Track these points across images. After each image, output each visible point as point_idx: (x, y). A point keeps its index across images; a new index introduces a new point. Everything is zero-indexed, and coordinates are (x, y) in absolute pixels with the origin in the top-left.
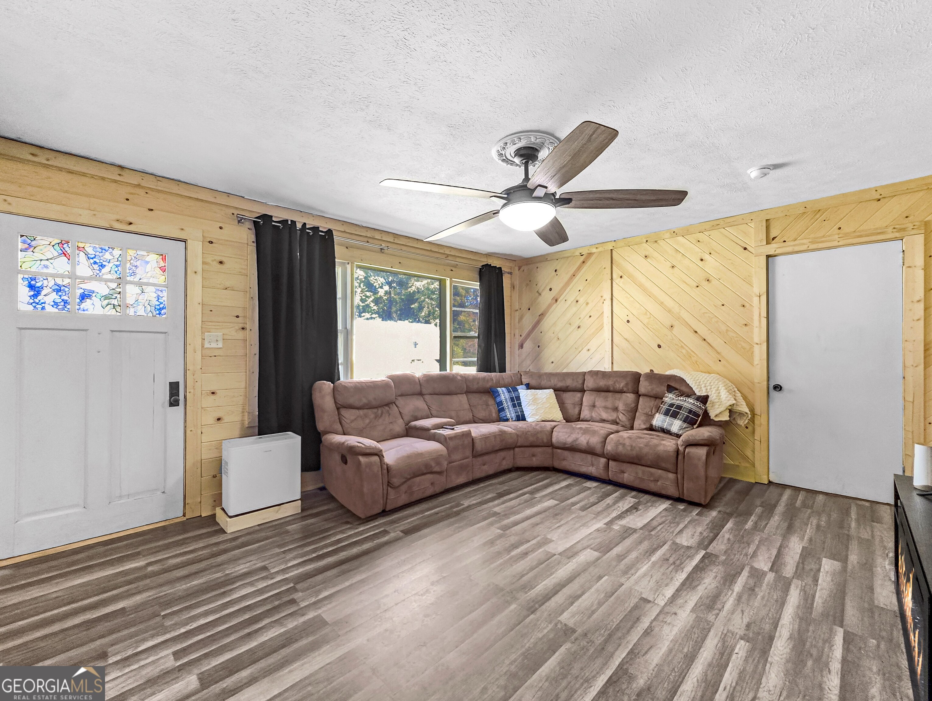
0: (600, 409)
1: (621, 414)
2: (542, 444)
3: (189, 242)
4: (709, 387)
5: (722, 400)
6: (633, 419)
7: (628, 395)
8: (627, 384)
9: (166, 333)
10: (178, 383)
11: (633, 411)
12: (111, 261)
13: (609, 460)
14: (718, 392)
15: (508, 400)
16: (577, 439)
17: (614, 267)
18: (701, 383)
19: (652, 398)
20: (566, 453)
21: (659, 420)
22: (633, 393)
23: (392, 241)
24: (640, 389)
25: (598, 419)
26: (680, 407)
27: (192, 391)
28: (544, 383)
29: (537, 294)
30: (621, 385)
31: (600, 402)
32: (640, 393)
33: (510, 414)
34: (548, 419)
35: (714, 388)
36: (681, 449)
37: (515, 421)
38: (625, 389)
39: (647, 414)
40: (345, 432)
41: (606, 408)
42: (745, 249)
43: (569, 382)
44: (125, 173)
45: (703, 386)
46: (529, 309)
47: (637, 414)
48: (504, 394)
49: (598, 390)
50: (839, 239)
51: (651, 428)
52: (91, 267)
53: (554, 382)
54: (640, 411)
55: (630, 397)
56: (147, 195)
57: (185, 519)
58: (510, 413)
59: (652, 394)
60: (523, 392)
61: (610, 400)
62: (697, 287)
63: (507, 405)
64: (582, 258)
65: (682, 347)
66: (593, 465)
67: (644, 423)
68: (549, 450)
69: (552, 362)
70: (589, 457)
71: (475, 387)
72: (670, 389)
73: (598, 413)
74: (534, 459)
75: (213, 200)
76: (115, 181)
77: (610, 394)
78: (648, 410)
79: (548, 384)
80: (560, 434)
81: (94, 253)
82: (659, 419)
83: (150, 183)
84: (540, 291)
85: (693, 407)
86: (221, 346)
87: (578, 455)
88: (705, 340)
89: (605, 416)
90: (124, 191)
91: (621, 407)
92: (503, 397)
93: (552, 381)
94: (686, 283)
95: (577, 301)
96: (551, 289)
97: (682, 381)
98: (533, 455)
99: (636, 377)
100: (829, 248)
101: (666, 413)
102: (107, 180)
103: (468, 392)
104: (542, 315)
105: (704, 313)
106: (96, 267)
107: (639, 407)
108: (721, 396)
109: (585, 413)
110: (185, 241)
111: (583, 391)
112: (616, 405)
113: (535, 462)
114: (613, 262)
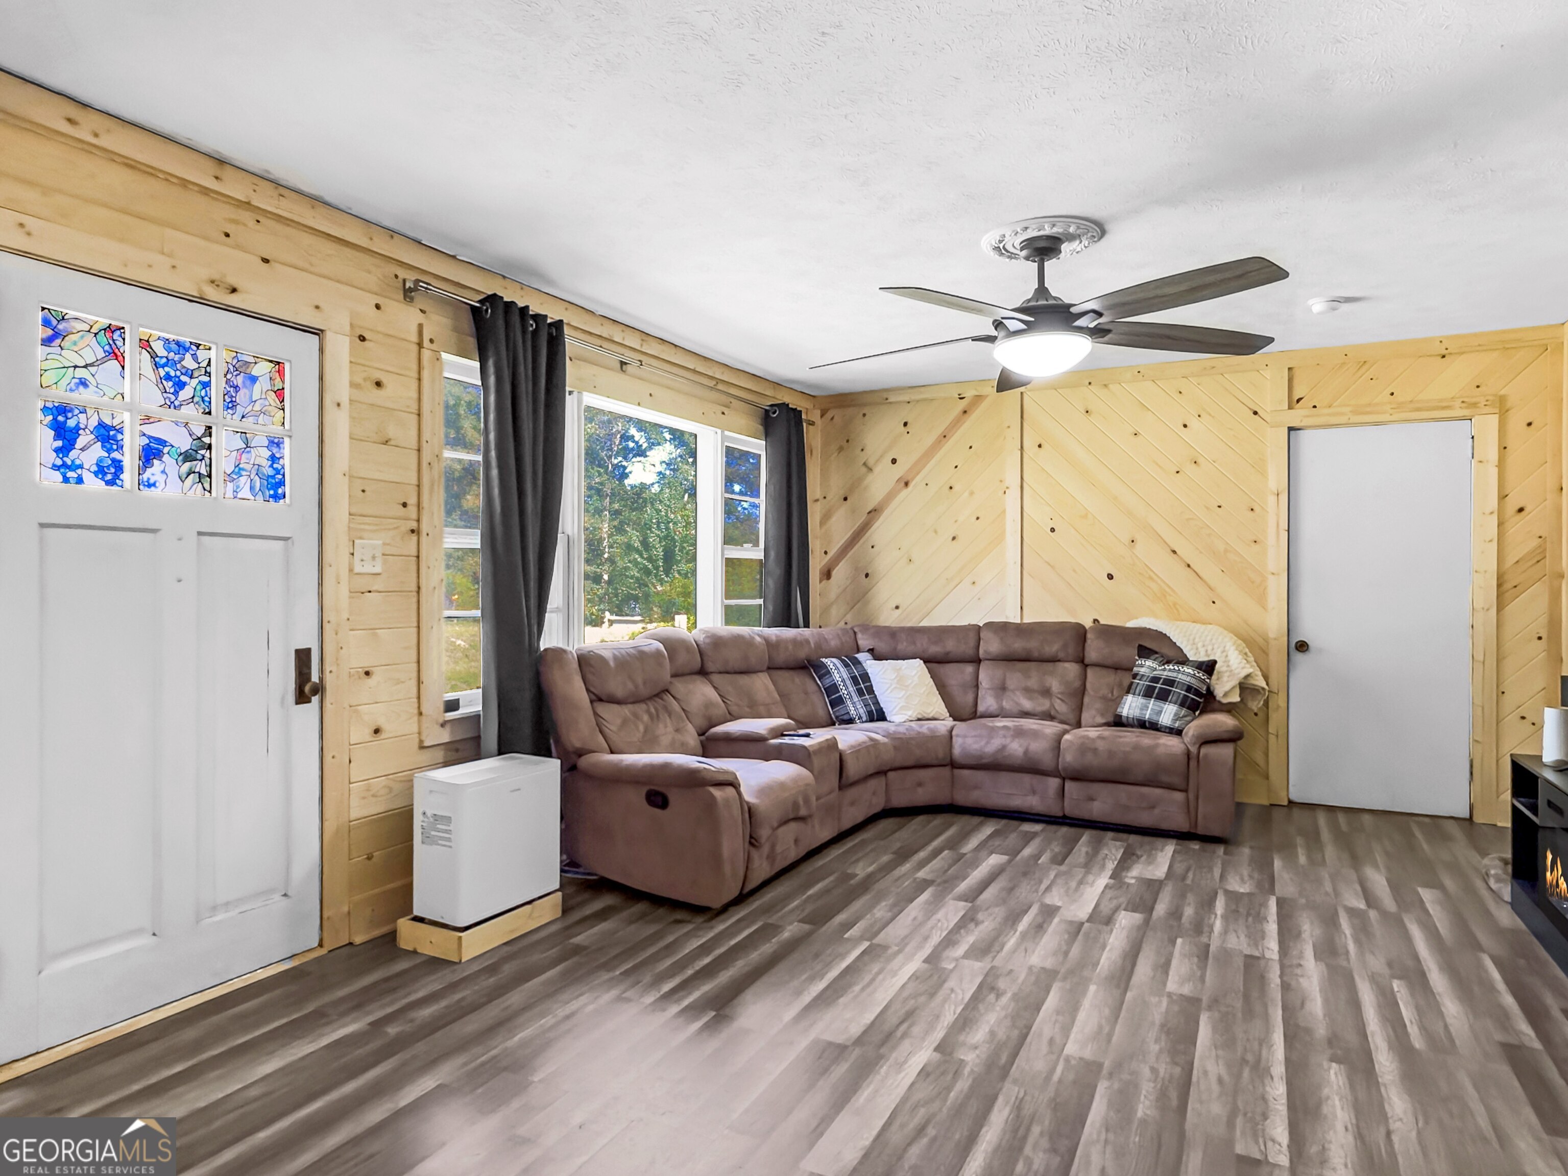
0: (1018, 693)
1: (1058, 701)
2: (935, 762)
3: (329, 336)
4: (1210, 648)
5: (1233, 668)
6: (1080, 708)
7: (1067, 665)
8: (1065, 646)
9: (288, 539)
10: (308, 651)
11: (1079, 695)
12: (196, 374)
13: (1064, 779)
14: (1225, 654)
15: (848, 682)
16: (1004, 747)
17: (1025, 425)
18: (1197, 640)
19: (1110, 670)
20: (980, 775)
21: (1131, 706)
22: (1077, 662)
23: (638, 348)
24: (1086, 654)
25: (1015, 710)
26: (1170, 682)
27: (334, 669)
28: (902, 647)
29: (864, 469)
30: (1052, 649)
31: (1015, 678)
32: (1087, 661)
33: (856, 709)
34: (927, 716)
35: (1218, 648)
36: (1194, 750)
37: (866, 722)
38: (1061, 655)
39: (1104, 698)
40: (613, 749)
41: (1027, 691)
42: (1255, 413)
43: (951, 646)
44: (228, 173)
45: (1200, 645)
46: (845, 499)
47: (1086, 700)
48: (838, 672)
49: (1009, 659)
50: (1391, 411)
51: (1119, 722)
52: (161, 386)
53: (922, 644)
54: (1092, 693)
55: (1071, 669)
56: (258, 227)
57: (323, 952)
58: (855, 706)
59: (1109, 662)
60: (871, 666)
61: (1034, 676)
62: (1178, 472)
63: (847, 690)
64: (963, 404)
65: (1151, 578)
66: (1034, 792)
67: (1102, 715)
68: (946, 771)
69: (897, 607)
70: (1027, 779)
71: (781, 658)
72: (1145, 652)
73: (1013, 700)
74: (920, 790)
75: (363, 242)
76: (205, 191)
77: (1033, 665)
78: (1105, 691)
79: (911, 649)
80: (969, 741)
81: (165, 353)
82: (1134, 705)
83: (265, 200)
84: (871, 463)
85: (1193, 681)
86: (378, 569)
87: (1005, 777)
88: (1189, 566)
89: (1027, 705)
90: (221, 213)
91: (1055, 686)
92: (837, 677)
93: (919, 645)
94: (1157, 464)
95: (951, 488)
96: (894, 461)
97: (1162, 637)
98: (920, 784)
99: (1079, 634)
100: (1377, 424)
101: (1148, 693)
102: (191, 187)
103: (772, 668)
104: (874, 513)
105: (1188, 520)
106: (168, 385)
107: (1088, 685)
108: (1229, 661)
109: (987, 702)
110: (318, 332)
111: (976, 661)
112: (1047, 685)
113: (922, 797)
114: (1025, 416)
